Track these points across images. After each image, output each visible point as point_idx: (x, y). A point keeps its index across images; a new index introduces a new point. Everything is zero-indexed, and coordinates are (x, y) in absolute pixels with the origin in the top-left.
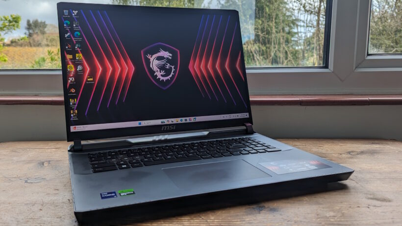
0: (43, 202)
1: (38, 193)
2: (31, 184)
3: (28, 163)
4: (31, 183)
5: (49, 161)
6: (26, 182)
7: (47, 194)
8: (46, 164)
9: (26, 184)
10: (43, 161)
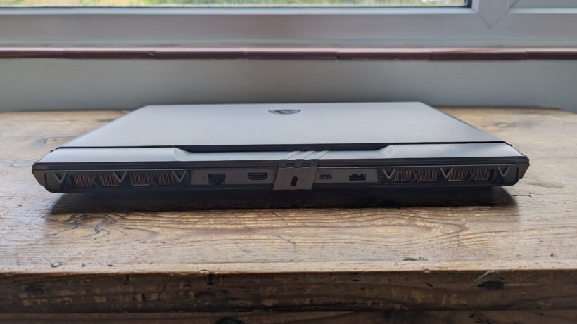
1: (23, 181)
2: (17, 169)
4: (19, 167)
5: (56, 138)
8: (49, 142)
9: (10, 169)
10: (47, 137)
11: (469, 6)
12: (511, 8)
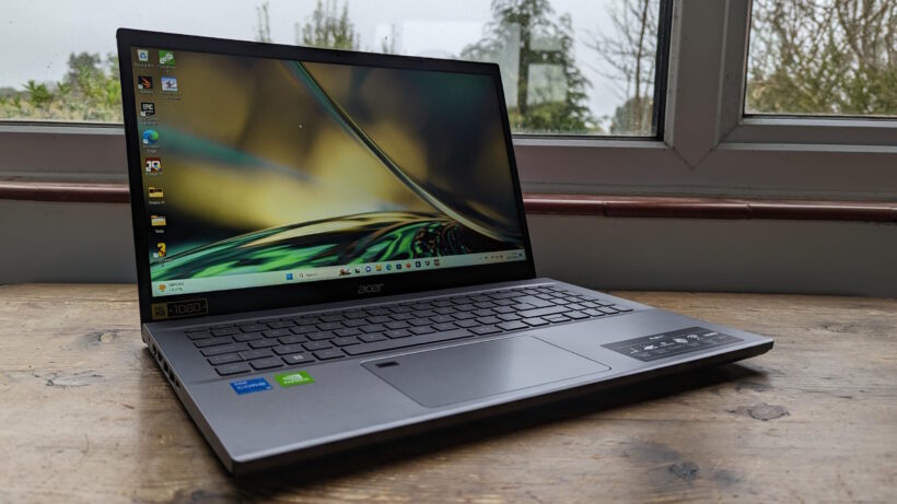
0: (88, 443)
1: (77, 416)
2: (61, 389)
3: (62, 334)
4: (63, 387)
5: (116, 331)
6: (50, 383)
7: (102, 419)
8: (106, 339)
9: (50, 391)
10: (101, 330)
11: (659, 137)
12: (721, 142)
